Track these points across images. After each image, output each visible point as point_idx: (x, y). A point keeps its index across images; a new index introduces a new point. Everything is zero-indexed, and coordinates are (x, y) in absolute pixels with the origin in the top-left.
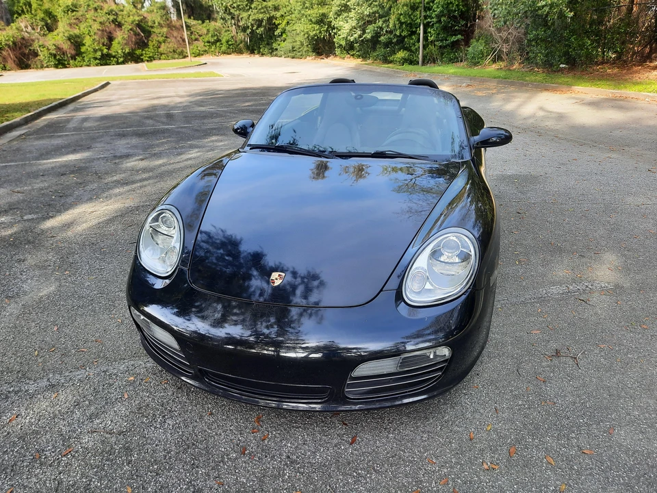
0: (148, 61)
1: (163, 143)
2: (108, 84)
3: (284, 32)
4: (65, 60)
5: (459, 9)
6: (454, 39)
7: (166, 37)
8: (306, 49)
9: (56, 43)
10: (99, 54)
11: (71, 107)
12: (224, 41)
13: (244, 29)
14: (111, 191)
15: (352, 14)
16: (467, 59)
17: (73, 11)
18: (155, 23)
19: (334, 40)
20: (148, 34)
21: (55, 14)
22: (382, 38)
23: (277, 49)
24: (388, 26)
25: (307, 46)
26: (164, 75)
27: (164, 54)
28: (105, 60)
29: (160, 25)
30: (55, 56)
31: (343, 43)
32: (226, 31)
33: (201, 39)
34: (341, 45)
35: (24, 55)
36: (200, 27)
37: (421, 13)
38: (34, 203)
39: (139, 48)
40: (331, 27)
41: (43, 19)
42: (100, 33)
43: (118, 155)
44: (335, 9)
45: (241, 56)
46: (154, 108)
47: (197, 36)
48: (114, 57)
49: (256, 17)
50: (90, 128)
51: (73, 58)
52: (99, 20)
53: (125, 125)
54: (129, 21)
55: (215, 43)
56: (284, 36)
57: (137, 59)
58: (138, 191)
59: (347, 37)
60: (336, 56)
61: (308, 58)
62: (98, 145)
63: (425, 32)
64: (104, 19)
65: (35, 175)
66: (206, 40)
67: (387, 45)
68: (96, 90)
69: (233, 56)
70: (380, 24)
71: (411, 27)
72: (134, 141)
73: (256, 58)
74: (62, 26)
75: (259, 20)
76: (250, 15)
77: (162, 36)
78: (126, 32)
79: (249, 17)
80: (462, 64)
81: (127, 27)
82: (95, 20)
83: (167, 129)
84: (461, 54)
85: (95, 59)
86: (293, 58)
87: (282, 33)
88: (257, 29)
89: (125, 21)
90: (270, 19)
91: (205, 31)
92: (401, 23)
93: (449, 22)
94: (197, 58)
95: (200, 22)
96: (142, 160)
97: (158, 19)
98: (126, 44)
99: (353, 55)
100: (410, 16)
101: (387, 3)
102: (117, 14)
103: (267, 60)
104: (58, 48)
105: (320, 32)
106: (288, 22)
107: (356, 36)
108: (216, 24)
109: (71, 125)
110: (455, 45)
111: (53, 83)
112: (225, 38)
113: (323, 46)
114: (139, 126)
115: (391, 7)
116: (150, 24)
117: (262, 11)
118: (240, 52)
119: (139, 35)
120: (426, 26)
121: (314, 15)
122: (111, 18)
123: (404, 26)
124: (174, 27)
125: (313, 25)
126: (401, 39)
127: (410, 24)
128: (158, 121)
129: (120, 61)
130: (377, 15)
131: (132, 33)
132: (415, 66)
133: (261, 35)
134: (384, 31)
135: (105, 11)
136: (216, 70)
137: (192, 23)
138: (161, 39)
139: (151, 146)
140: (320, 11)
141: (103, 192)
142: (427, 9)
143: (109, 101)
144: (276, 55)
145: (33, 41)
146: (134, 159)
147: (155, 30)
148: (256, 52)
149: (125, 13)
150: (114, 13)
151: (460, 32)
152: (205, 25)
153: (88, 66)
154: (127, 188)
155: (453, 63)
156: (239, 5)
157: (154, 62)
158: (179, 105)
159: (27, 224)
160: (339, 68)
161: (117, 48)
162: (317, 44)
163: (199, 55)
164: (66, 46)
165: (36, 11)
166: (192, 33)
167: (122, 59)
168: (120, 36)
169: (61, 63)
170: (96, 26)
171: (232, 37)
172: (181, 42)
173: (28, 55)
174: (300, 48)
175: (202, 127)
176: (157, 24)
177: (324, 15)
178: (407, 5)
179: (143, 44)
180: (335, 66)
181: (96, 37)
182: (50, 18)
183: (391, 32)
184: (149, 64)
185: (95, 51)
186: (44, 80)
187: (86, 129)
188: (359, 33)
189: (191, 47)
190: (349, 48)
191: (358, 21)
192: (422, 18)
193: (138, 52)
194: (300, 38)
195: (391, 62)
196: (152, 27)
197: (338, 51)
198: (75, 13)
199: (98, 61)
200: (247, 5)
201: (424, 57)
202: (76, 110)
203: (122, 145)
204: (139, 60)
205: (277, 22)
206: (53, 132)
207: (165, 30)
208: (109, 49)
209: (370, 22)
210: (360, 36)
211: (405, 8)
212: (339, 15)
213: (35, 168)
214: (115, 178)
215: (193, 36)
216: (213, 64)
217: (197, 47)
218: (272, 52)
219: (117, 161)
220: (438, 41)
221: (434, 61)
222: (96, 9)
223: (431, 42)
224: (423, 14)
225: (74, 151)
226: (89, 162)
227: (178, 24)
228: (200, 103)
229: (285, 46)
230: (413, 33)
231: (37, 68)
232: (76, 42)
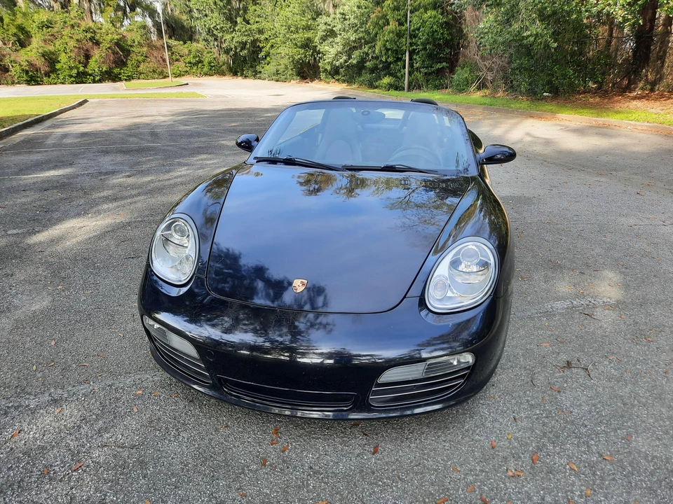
0: (126, 80)
1: (149, 160)
2: (85, 101)
3: (268, 55)
4: (38, 77)
5: (443, 38)
6: (439, 66)
7: (146, 57)
8: (290, 72)
9: (30, 59)
10: (75, 71)
11: (48, 123)
12: (206, 62)
13: (227, 52)
14: (100, 207)
15: (338, 39)
16: (452, 86)
17: (48, 27)
18: (134, 42)
19: (320, 64)
20: (127, 53)
21: (29, 29)
22: (368, 63)
23: (260, 72)
24: (374, 52)
25: (292, 69)
26: (143, 94)
27: (143, 73)
28: (81, 78)
29: (140, 45)
30: (27, 72)
31: (328, 68)
32: (208, 53)
33: (182, 59)
34: (326, 70)
36: (182, 48)
37: (406, 40)
38: (17, 218)
39: (117, 67)
40: (316, 52)
41: (15, 35)
42: (76, 50)
43: (104, 171)
44: (320, 34)
45: (224, 78)
46: (137, 126)
47: (178, 57)
48: (90, 75)
49: (240, 39)
50: (71, 145)
51: (47, 75)
52: (76, 37)
53: (108, 143)
54: (107, 39)
55: (196, 64)
56: (268, 59)
57: (116, 78)
58: (128, 207)
59: (332, 62)
60: (321, 80)
61: (292, 81)
62: (81, 161)
63: (411, 59)
64: (81, 36)
65: (15, 190)
66: (187, 60)
67: (372, 71)
68: (73, 108)
69: (215, 77)
70: (366, 50)
71: (397, 54)
72: (119, 158)
73: (239, 80)
74: (36, 42)
75: (242, 43)
76: (233, 37)
77: (142, 55)
78: (104, 51)
79: (233, 39)
80: (447, 91)
81: (105, 45)
82: (71, 38)
83: (152, 147)
84: (446, 81)
85: (71, 76)
86: (277, 81)
87: (266, 56)
88: (241, 51)
89: (104, 40)
90: (254, 42)
91: (186, 52)
92: (387, 50)
93: (434, 50)
94: (178, 78)
95: (181, 42)
96: (129, 176)
97: (138, 38)
98: (103, 62)
99: (338, 80)
100: (396, 43)
101: (373, 30)
102: (94, 32)
103: (250, 82)
104: (31, 65)
105: (305, 56)
106: (272, 46)
107: (342, 61)
108: (198, 45)
109: (49, 142)
110: (440, 72)
111: (26, 99)
112: (207, 59)
113: (308, 70)
114: (123, 143)
115: (376, 34)
116: (129, 43)
117: (246, 33)
118: (222, 74)
119: (117, 53)
120: (412, 53)
121: (299, 39)
122: (89, 35)
123: (390, 52)
124: (155, 47)
125: (298, 49)
126: (387, 66)
127: (396, 50)
128: (142, 139)
129: (96, 79)
130: (363, 41)
131: (110, 51)
132: (401, 92)
133: (245, 57)
134: (370, 56)
135: (83, 28)
136: (198, 91)
137: (173, 44)
138: (140, 58)
139: (138, 164)
140: (306, 36)
141: (92, 207)
142: (413, 36)
143: (89, 118)
144: (260, 78)
145: (4, 56)
146: (120, 176)
147: (134, 49)
148: (239, 74)
149: (103, 31)
150: (91, 30)
151: (445, 60)
152: (186, 46)
153: (63, 83)
154: (115, 204)
155: (438, 89)
156: (223, 27)
157: (133, 81)
158: (162, 124)
159: (11, 239)
160: (325, 92)
161: (93, 66)
162: (302, 68)
163: (180, 75)
164: (40, 62)
165: (8, 25)
166: (173, 53)
167: (98, 78)
168: (97, 54)
169: (33, 78)
170: (72, 43)
171: (214, 58)
172: (161, 62)
174: (284, 71)
175: (190, 146)
176: (136, 43)
177: (309, 39)
178: (393, 32)
179: (121, 63)
180: (320, 89)
181: (73, 55)
182: (23, 34)
183: (377, 58)
184: (128, 83)
185: (71, 68)
186: (16, 96)
187: (66, 145)
188: (345, 58)
189: (172, 67)
190: (334, 73)
191: (344, 46)
192: (408, 44)
193: (116, 71)
194: (285, 61)
195: (376, 87)
196: (131, 46)
197: (323, 75)
198: (50, 29)
199: (74, 79)
200: (230, 28)
201: (410, 84)
202: (54, 126)
203: (106, 162)
204: (117, 80)
205: (261, 45)
206: (31, 148)
207: (145, 49)
208: (85, 67)
209: (355, 48)
210: (346, 61)
211: (391, 35)
212: (324, 40)
213: (14, 183)
214: (102, 194)
215: (174, 57)
216: (195, 84)
217: (178, 68)
218: (256, 74)
219: (103, 177)
220: (423, 68)
221: (419, 88)
222: (73, 26)
223: (417, 68)
224: (409, 41)
225: (55, 167)
226: (73, 178)
227: (159, 44)
228: (185, 123)
229: (269, 68)
230: (399, 59)
231: (7, 84)
232: (51, 59)
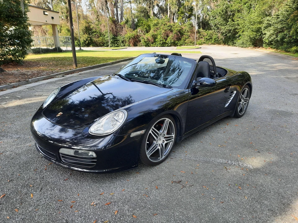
7: (189, 36)
9: (148, 37)
10: (162, 42)
12: (213, 39)
13: (222, 33)
17: (156, 25)
19: (263, 40)
20: (182, 34)
22: (286, 39)
24: (289, 34)
30: (146, 42)
31: (267, 41)
32: (215, 34)
33: (203, 37)
34: (266, 42)
35: (136, 41)
36: (204, 32)
39: (177, 41)
40: (262, 34)
44: (264, 25)
47: (202, 36)
48: (167, 44)
49: (228, 28)
51: (152, 43)
52: (165, 29)
54: (175, 30)
55: (209, 39)
56: (240, 37)
57: (176, 45)
59: (268, 39)
60: (263, 47)
61: (249, 48)
64: (167, 28)
66: (206, 38)
70: (286, 33)
73: (226, 47)
74: (151, 31)
75: (229, 30)
76: (226, 28)
77: (188, 36)
78: (174, 34)
81: (174, 32)
82: (163, 29)
86: (242, 47)
88: (228, 34)
89: (174, 30)
91: (206, 34)
94: (200, 45)
95: (205, 30)
97: (187, 29)
98: (173, 39)
99: (272, 47)
102: (172, 27)
104: (148, 39)
105: (257, 36)
106: (243, 31)
107: (272, 38)
108: (211, 31)
112: (214, 37)
113: (258, 43)
115: (292, 24)
116: (184, 31)
117: (232, 26)
118: (219, 44)
119: (178, 35)
121: (254, 28)
122: (169, 28)
124: (193, 32)
125: (253, 33)
126: (296, 41)
130: (285, 28)
131: (176, 34)
133: (230, 37)
134: (287, 36)
135: (168, 25)
137: (201, 31)
138: (187, 37)
140: (258, 26)
144: (235, 46)
145: (140, 36)
147: (185, 33)
148: (226, 44)
149: (175, 26)
152: (206, 32)
153: (157, 46)
156: (222, 23)
157: (182, 46)
161: (169, 40)
162: (255, 41)
163: (201, 44)
164: (150, 38)
165: (144, 25)
166: (200, 35)
167: (170, 45)
168: (171, 35)
169: (147, 45)
170: (163, 31)
171: (218, 37)
173: (138, 41)
174: (246, 43)
176: (186, 31)
177: (260, 28)
179: (179, 39)
181: (162, 36)
182: (148, 28)
183: (291, 37)
188: (275, 37)
189: (199, 41)
190: (270, 44)
191: (274, 31)
193: (176, 42)
194: (246, 39)
195: (289, 52)
196: (184, 32)
197: (264, 45)
200: (225, 23)
205: (237, 31)
207: (189, 33)
208: (166, 40)
209: (280, 32)
210: (274, 39)
212: (266, 28)
217: (201, 41)
218: (234, 44)
222: (164, 25)
229: (239, 42)
232: (155, 37)
